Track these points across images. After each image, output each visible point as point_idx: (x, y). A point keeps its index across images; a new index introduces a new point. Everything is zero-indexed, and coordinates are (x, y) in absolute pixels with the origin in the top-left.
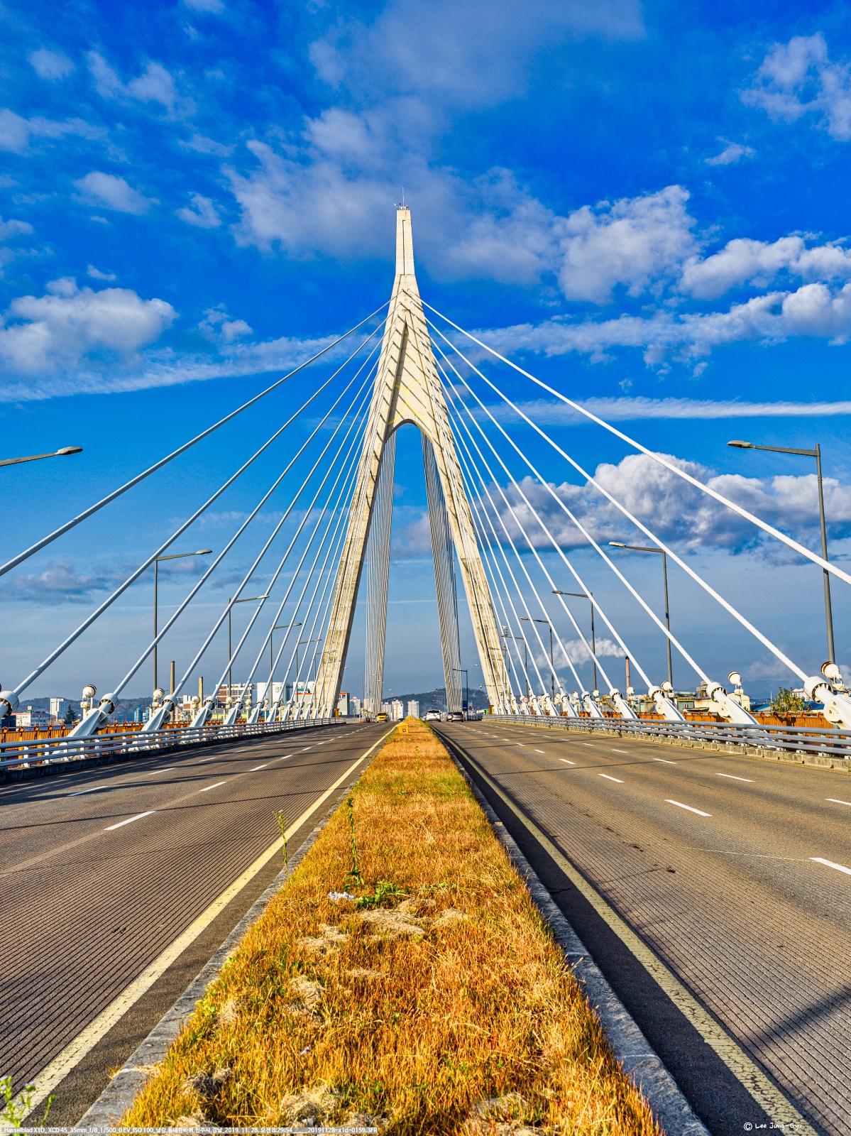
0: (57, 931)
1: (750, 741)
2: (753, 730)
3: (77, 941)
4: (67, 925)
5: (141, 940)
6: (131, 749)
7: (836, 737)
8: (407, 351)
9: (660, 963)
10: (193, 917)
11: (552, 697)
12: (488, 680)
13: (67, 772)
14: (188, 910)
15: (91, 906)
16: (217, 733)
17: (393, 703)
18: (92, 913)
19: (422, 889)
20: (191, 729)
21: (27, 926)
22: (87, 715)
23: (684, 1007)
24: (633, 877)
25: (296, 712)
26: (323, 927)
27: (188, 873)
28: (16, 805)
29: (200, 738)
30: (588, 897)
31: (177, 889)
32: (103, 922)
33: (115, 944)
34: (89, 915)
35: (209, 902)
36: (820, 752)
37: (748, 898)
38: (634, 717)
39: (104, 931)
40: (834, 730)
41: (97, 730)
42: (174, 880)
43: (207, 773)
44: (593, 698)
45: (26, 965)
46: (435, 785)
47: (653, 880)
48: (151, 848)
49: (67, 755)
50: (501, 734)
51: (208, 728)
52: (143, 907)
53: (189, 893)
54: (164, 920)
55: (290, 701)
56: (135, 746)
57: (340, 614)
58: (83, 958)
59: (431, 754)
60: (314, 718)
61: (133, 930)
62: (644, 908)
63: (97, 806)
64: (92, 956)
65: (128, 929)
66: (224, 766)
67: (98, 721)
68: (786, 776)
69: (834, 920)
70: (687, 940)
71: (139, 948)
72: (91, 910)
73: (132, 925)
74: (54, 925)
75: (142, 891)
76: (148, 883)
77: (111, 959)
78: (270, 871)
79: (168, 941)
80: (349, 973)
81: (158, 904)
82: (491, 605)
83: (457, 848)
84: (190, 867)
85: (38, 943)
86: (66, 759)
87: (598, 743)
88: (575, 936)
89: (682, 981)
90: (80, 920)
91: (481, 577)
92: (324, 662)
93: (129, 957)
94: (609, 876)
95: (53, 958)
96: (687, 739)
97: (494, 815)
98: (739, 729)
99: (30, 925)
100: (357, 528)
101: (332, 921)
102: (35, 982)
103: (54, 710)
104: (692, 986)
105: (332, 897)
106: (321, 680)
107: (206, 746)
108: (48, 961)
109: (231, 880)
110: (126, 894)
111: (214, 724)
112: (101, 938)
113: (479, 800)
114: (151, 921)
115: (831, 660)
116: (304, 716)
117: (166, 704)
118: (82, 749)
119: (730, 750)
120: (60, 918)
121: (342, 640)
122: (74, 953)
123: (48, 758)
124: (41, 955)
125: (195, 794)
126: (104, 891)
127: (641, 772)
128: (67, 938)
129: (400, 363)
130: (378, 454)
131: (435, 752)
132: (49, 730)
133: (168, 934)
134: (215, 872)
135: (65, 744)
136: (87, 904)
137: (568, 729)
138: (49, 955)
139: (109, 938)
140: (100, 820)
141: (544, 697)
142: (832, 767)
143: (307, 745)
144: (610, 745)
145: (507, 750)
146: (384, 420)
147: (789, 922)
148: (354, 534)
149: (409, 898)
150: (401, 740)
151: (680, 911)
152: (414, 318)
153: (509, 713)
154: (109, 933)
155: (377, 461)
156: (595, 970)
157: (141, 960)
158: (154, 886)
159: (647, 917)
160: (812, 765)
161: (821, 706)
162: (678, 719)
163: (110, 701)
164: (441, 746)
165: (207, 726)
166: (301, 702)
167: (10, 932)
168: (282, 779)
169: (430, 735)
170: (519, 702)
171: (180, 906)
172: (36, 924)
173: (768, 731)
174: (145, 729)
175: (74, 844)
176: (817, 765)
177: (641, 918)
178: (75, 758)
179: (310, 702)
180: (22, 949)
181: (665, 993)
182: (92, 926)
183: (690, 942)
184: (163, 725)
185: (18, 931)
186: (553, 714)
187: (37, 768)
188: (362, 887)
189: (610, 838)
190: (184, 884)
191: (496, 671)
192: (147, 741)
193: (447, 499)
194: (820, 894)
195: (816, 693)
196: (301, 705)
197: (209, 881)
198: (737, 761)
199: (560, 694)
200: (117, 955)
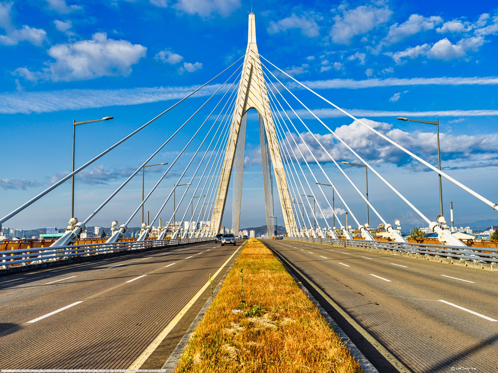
0: (112, 324)
1: (404, 250)
2: (405, 245)
3: (121, 328)
4: (116, 322)
5: (149, 329)
6: (132, 249)
7: (443, 248)
8: (252, 77)
9: (379, 343)
10: (170, 320)
11: (315, 230)
12: (286, 222)
13: (105, 258)
14: (168, 316)
15: (125, 314)
16: (169, 242)
17: (243, 231)
18: (126, 317)
19: (273, 308)
20: (158, 241)
21: (98, 322)
22: (114, 233)
23: (392, 362)
24: (361, 307)
25: (202, 235)
26: (232, 324)
27: (165, 301)
28: (85, 271)
29: (162, 245)
30: (342, 315)
31: (161, 308)
32: (131, 321)
33: (138, 330)
34: (125, 318)
35: (176, 313)
36: (436, 255)
37: (413, 316)
38: (351, 239)
39: (132, 325)
40: (442, 245)
41: (118, 240)
42: (159, 304)
43: (167, 259)
44: (333, 230)
45: (101, 338)
46: (270, 266)
47: (370, 308)
48: (148, 290)
49: (106, 251)
50: (293, 245)
51: (165, 240)
52: (148, 315)
53: (167, 309)
54: (158, 320)
55: (200, 230)
56: (134, 247)
57: (222, 192)
58: (125, 336)
59: (265, 253)
60: (210, 237)
61: (145, 324)
62: (367, 319)
63: (121, 272)
64: (129, 335)
65: (142, 324)
66: (174, 257)
67: (118, 236)
68: (421, 265)
69: (453, 326)
70: (389, 334)
71: (149, 332)
72: (125, 316)
73: (144, 322)
74: (110, 322)
75: (146, 308)
76: (148, 305)
77: (137, 336)
78: (201, 301)
79: (161, 329)
80: (248, 344)
81: (154, 314)
82: (288, 189)
83: (285, 292)
84: (166, 299)
85: (104, 329)
86: (105, 252)
87: (337, 250)
88: (342, 330)
89: (389, 351)
90: (121, 320)
91: (283, 177)
92: (214, 213)
93: (145, 336)
94: (350, 306)
95: (112, 335)
96: (375, 248)
97: (297, 279)
98: (399, 244)
99: (100, 321)
100: (229, 154)
101: (235, 321)
102: (106, 346)
103: (96, 232)
104: (394, 353)
105: (233, 312)
106: (213, 220)
107: (164, 248)
108: (110, 337)
109: (185, 304)
110: (140, 309)
111: (167, 239)
112: (131, 328)
113: (289, 272)
114: (152, 321)
115: (441, 215)
116: (206, 235)
117: (147, 230)
118: (112, 248)
119: (395, 254)
120: (112, 319)
121: (222, 203)
122: (121, 334)
123: (98, 252)
124: (107, 334)
125: (163, 268)
126: (130, 308)
127: (357, 262)
128: (117, 327)
129: (249, 82)
130: (239, 122)
131: (266, 252)
132: (97, 240)
133: (161, 327)
134: (177, 301)
135: (105, 246)
136: (123, 313)
137: (322, 244)
138: (110, 334)
139: (135, 327)
140: (123, 278)
141: (311, 229)
142: (441, 262)
143: (209, 248)
144: (341, 251)
145: (296, 252)
146: (242, 107)
147: (433, 327)
148: (228, 157)
149: (268, 313)
150: (250, 247)
151: (384, 321)
152: (256, 62)
153: (295, 236)
154: (134, 325)
155: (238, 125)
156: (353, 345)
157: (150, 337)
158: (151, 306)
159: (370, 324)
160: (432, 260)
161: (436, 235)
162: (372, 240)
163: (123, 228)
164: (268, 249)
165: (164, 239)
166: (204, 230)
167: (91, 324)
168: (200, 262)
169: (263, 245)
170: (299, 231)
171: (164, 315)
172: (102, 321)
173: (412, 245)
174: (138, 240)
175: (114, 288)
176: (434, 261)
177: (367, 324)
178: (109, 252)
179: (208, 230)
180: (98, 331)
181: (383, 356)
182: (127, 322)
183: (390, 335)
184: (146, 239)
185: (95, 324)
186: (315, 237)
187: (93, 256)
188: (246, 308)
189: (348, 290)
190: (164, 306)
191: (289, 218)
192: (139, 245)
193: (269, 142)
194: (445, 315)
195: (435, 229)
196: (204, 231)
197: (175, 304)
198: (398, 258)
199: (318, 228)
200: (139, 335)
